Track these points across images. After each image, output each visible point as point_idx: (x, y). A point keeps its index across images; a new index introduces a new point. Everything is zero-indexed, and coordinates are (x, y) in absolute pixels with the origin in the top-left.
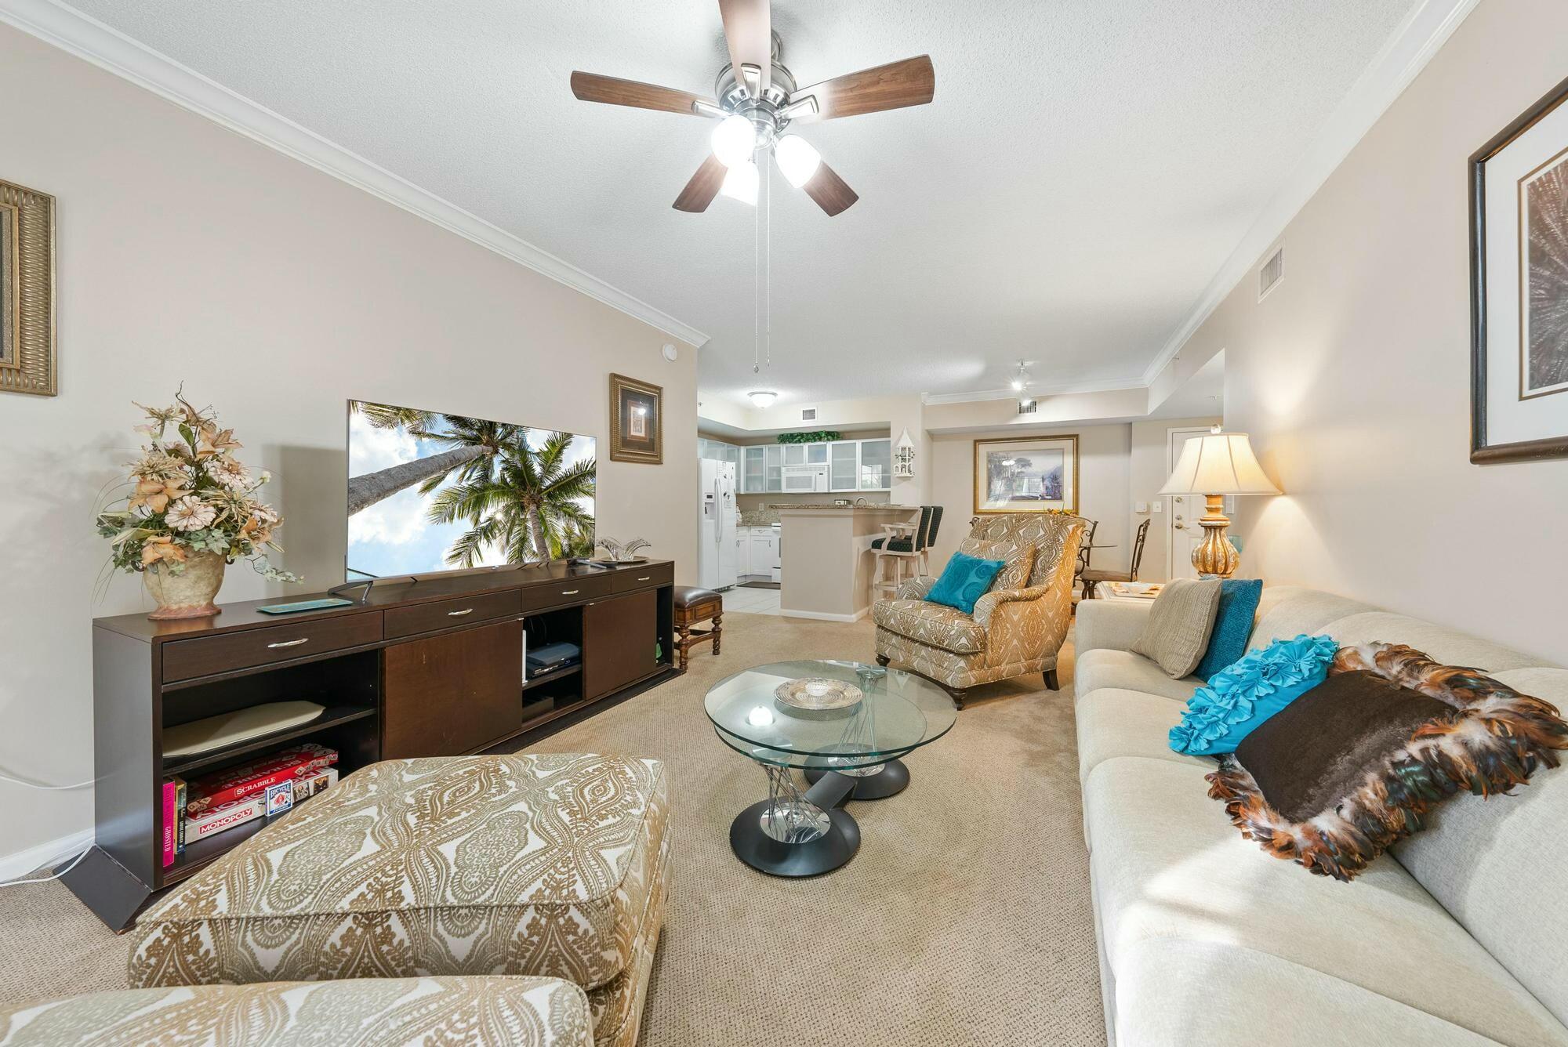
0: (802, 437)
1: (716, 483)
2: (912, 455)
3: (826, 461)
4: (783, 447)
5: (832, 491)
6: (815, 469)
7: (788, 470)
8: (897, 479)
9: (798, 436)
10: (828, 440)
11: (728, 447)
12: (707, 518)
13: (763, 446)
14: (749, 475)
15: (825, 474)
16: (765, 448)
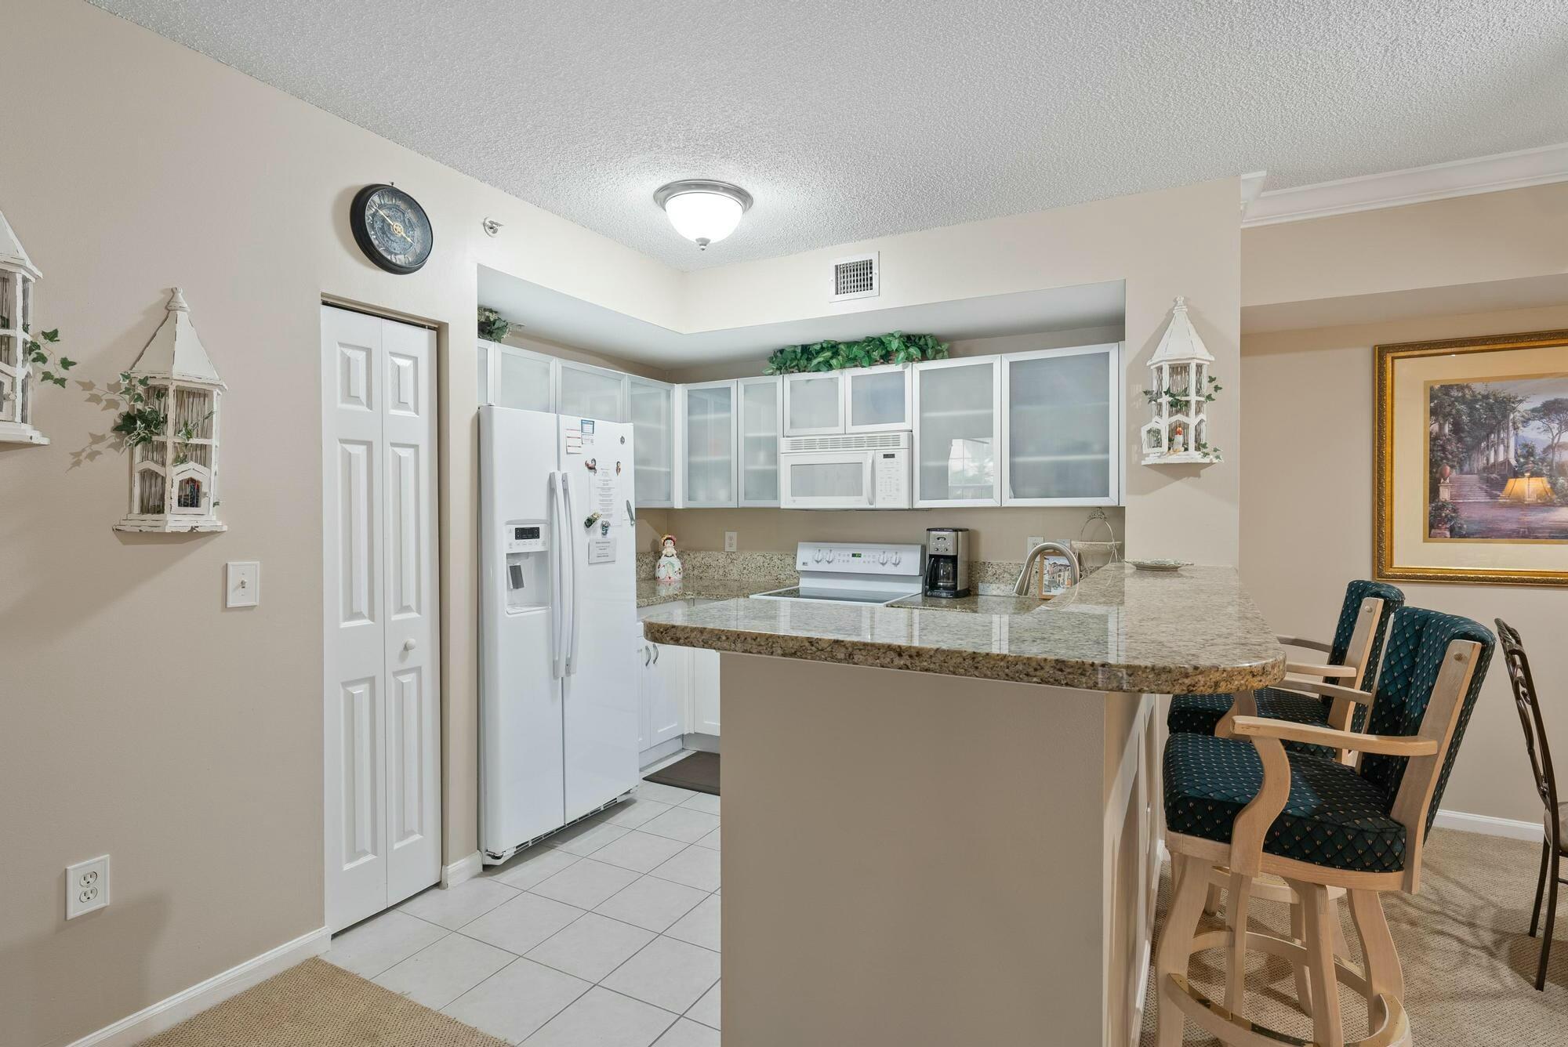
0: (836, 354)
1: (552, 490)
2: (1207, 389)
3: (903, 420)
4: (784, 383)
5: (920, 504)
6: (872, 441)
7: (796, 446)
8: (1153, 473)
9: (822, 349)
10: (910, 359)
11: (633, 384)
12: (513, 604)
13: (731, 383)
14: (698, 459)
15: (902, 456)
16: (736, 387)
